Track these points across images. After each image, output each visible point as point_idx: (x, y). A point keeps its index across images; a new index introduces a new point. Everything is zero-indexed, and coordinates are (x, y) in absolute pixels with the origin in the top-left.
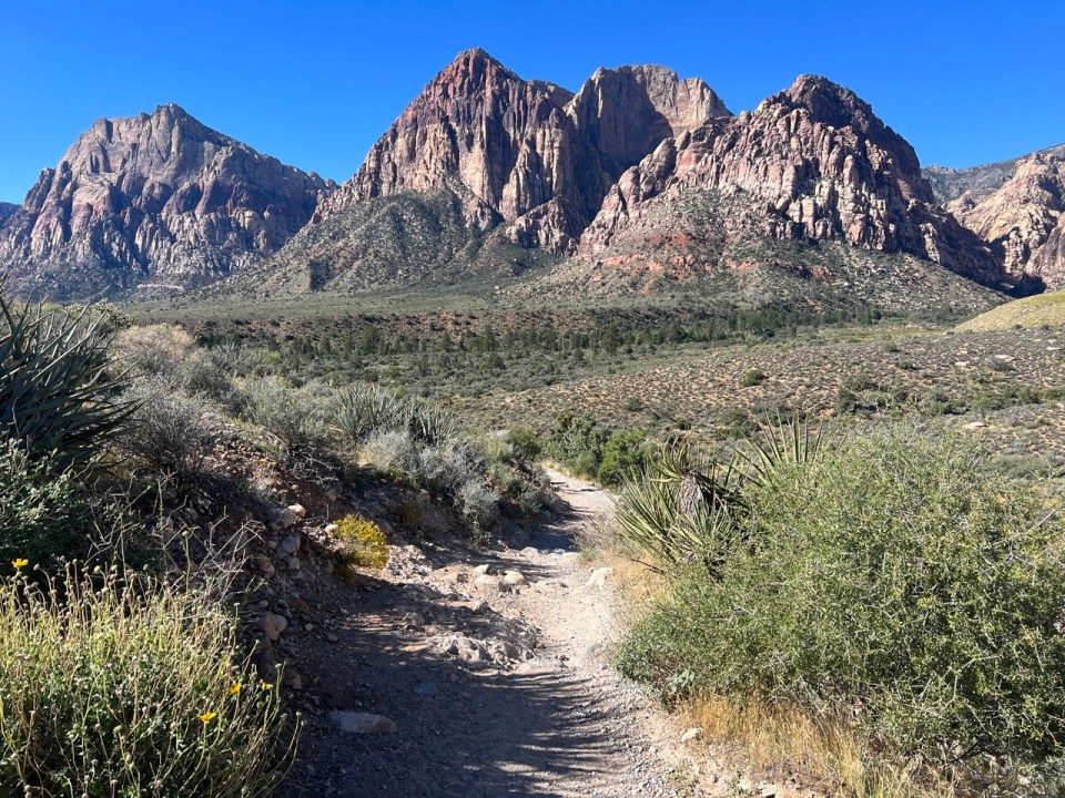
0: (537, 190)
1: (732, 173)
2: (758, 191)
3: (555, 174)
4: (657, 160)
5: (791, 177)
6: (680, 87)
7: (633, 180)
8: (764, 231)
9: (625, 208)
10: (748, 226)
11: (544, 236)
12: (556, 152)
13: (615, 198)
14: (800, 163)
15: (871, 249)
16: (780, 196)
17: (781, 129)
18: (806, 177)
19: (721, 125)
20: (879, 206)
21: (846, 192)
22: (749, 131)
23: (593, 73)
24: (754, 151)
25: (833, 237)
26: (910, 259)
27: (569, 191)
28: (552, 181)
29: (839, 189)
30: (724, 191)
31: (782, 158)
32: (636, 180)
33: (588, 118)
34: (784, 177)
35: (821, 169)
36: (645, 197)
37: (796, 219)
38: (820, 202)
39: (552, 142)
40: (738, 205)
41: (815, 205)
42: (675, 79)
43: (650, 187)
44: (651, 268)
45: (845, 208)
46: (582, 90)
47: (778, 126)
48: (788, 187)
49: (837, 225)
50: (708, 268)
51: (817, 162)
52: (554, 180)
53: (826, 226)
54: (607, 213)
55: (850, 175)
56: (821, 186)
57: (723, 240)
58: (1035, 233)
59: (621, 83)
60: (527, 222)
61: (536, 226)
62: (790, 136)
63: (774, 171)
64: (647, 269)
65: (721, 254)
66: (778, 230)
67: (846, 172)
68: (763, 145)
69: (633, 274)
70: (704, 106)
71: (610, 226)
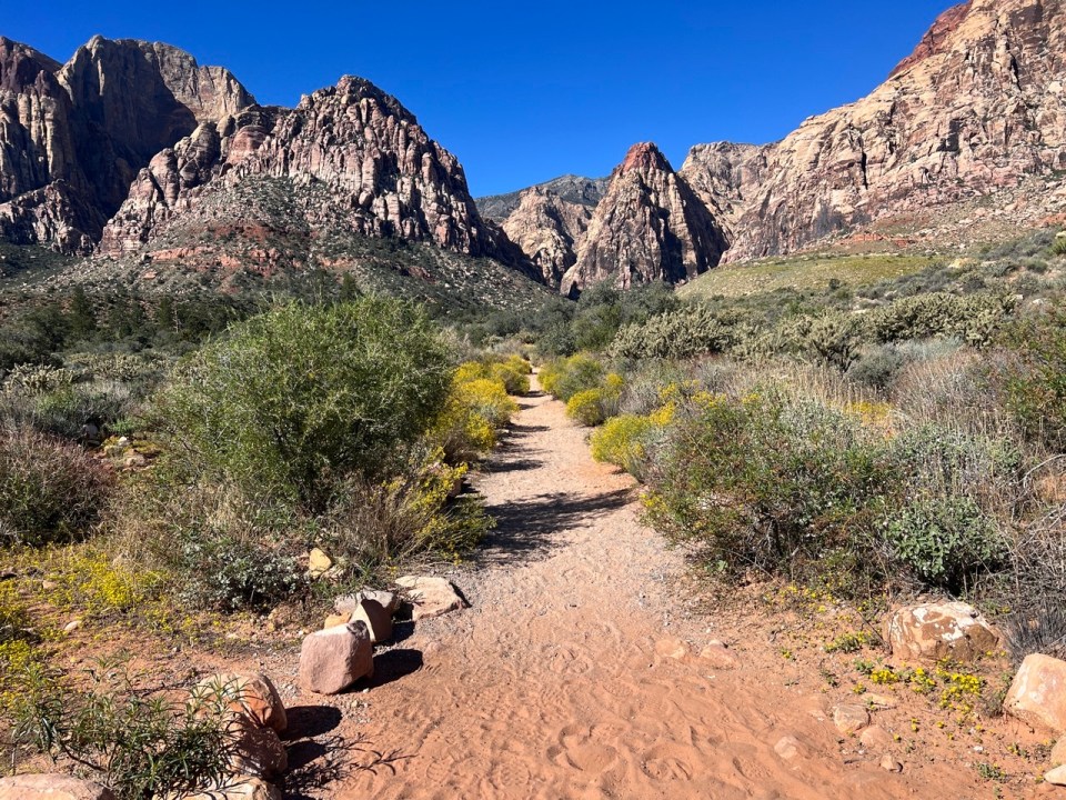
0: (25, 171)
1: (303, 160)
2: (335, 182)
3: (50, 153)
4: (197, 144)
5: (371, 170)
6: (201, 74)
7: (168, 165)
8: (351, 227)
9: (161, 197)
10: (333, 220)
11: (43, 229)
12: (49, 125)
13: (147, 185)
14: (378, 156)
15: (459, 252)
16: (361, 190)
17: (352, 118)
18: (386, 172)
19: (270, 115)
20: (460, 209)
21: (428, 191)
22: (317, 115)
23: (87, 42)
24: (326, 137)
25: (421, 239)
26: (494, 264)
27: (72, 176)
28: (46, 162)
29: (420, 187)
30: (297, 179)
31: (358, 149)
32: (172, 164)
33: (86, 95)
34: (364, 170)
35: (400, 165)
36: (189, 185)
37: (382, 216)
38: (404, 200)
39: (43, 112)
40: (316, 196)
41: (400, 202)
42: (194, 64)
43: (192, 175)
44: (224, 263)
45: (429, 208)
46: (75, 58)
47: (348, 113)
48: (369, 180)
49: (424, 226)
50: (298, 265)
51: (394, 158)
52: (50, 160)
53: (413, 226)
54: (137, 202)
55: (430, 173)
56: (403, 183)
57: (307, 234)
58: (559, 251)
59: (125, 59)
60: (15, 210)
61: (31, 218)
62: (362, 126)
63: (351, 162)
64: (219, 264)
65: (308, 249)
66: (366, 226)
67: (425, 170)
68: (335, 132)
69: (201, 269)
70: (233, 99)
71: (144, 218)
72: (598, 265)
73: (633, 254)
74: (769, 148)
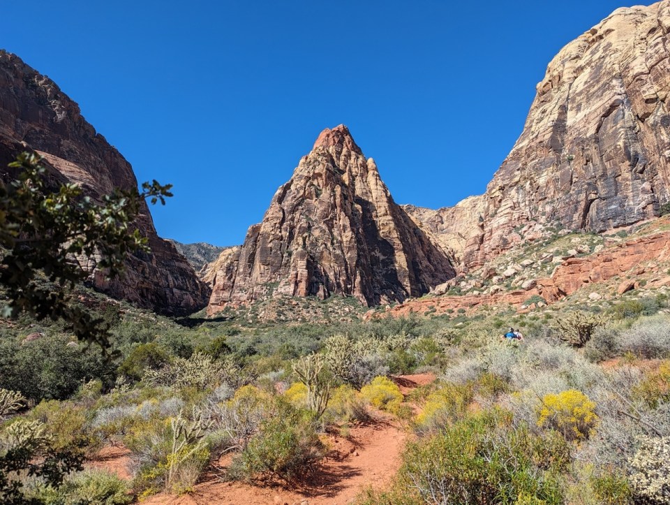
72: (257, 258)
73: (314, 245)
74: (444, 210)
